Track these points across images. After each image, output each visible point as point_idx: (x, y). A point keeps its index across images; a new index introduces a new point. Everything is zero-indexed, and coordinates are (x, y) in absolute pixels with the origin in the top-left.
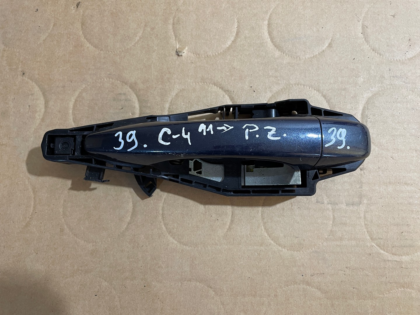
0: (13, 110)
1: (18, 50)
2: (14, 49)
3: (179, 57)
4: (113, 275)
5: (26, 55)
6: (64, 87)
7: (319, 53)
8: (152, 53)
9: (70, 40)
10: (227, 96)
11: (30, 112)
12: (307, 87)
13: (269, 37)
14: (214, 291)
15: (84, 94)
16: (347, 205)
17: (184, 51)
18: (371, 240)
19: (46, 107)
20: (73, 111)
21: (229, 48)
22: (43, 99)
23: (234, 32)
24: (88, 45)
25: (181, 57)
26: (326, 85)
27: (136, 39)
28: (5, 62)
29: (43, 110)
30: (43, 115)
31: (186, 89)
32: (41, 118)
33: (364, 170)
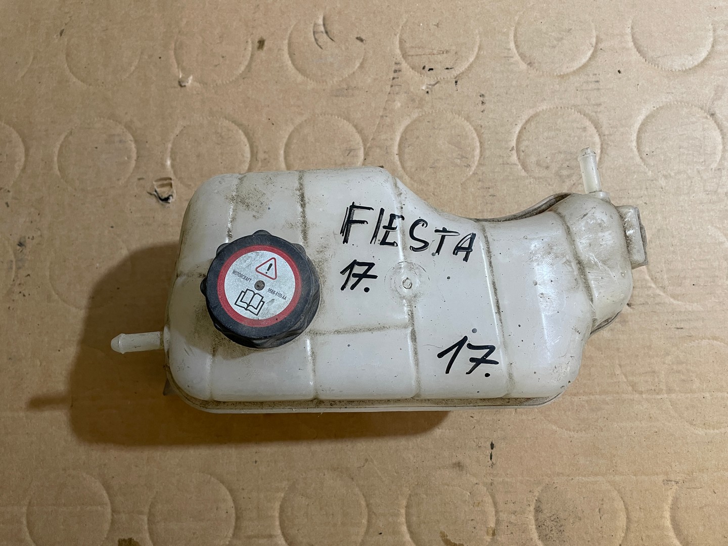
3: (182, 88)
6: (46, 131)
8: (151, 85)
9: (53, 75)
10: (241, 131)
11: (8, 162)
12: (335, 116)
15: (70, 138)
17: (188, 81)
19: (27, 155)
20: (58, 159)
21: (242, 75)
22: (22, 146)
24: (75, 79)
27: (131, 70)
29: (23, 159)
30: (24, 165)
31: (191, 125)
32: (21, 168)
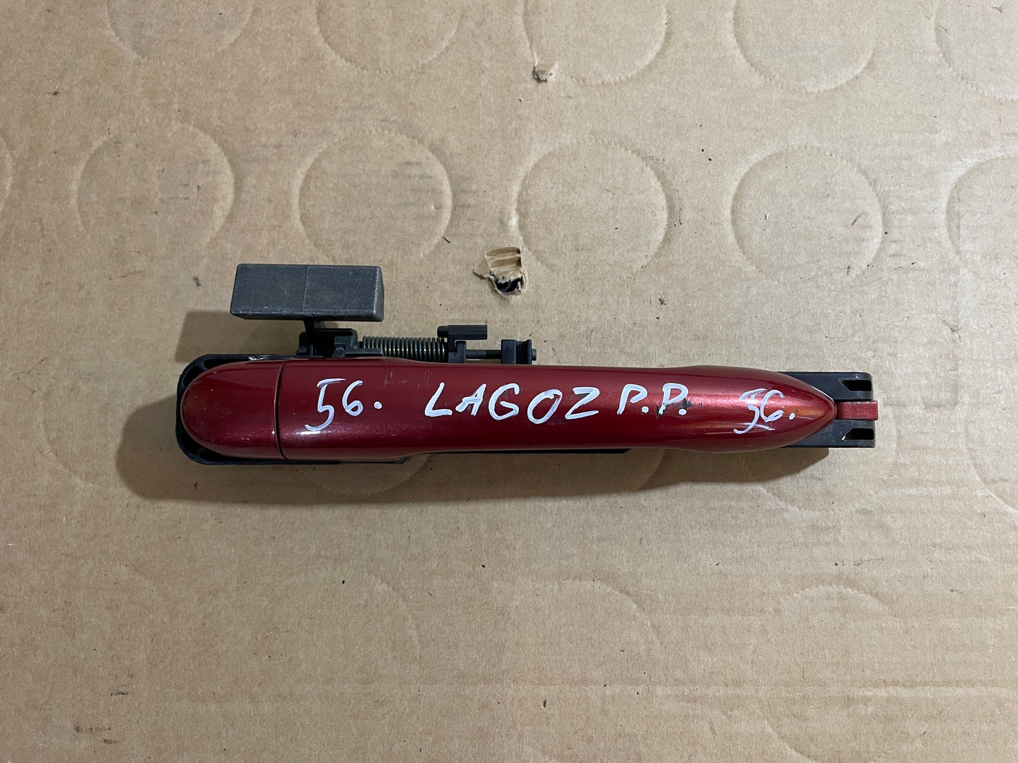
0: (159, 197)
1: (171, 64)
2: (161, 62)
3: (540, 84)
4: (400, 567)
5: (190, 75)
6: (278, 146)
7: (847, 82)
8: (480, 75)
9: (292, 44)
10: (649, 169)
11: (201, 200)
13: (737, 45)
14: (636, 602)
15: (325, 163)
16: (928, 406)
17: (552, 72)
18: (983, 484)
19: (238, 189)
20: (300, 200)
21: (649, 68)
22: (230, 172)
23: (661, 34)
24: (334, 56)
25: (544, 83)
26: (866, 149)
27: (442, 46)
28: (140, 89)
29: (231, 197)
30: (232, 208)
31: (557, 153)
32: (226, 214)
33: (960, 332)
